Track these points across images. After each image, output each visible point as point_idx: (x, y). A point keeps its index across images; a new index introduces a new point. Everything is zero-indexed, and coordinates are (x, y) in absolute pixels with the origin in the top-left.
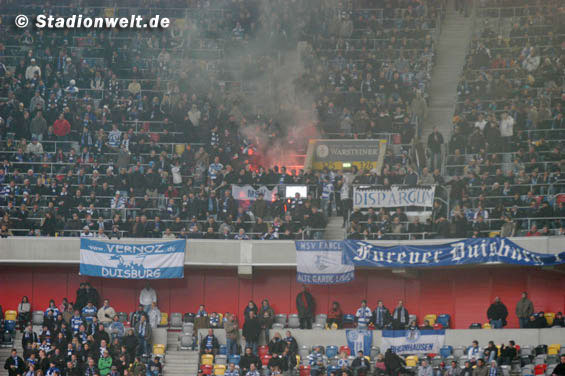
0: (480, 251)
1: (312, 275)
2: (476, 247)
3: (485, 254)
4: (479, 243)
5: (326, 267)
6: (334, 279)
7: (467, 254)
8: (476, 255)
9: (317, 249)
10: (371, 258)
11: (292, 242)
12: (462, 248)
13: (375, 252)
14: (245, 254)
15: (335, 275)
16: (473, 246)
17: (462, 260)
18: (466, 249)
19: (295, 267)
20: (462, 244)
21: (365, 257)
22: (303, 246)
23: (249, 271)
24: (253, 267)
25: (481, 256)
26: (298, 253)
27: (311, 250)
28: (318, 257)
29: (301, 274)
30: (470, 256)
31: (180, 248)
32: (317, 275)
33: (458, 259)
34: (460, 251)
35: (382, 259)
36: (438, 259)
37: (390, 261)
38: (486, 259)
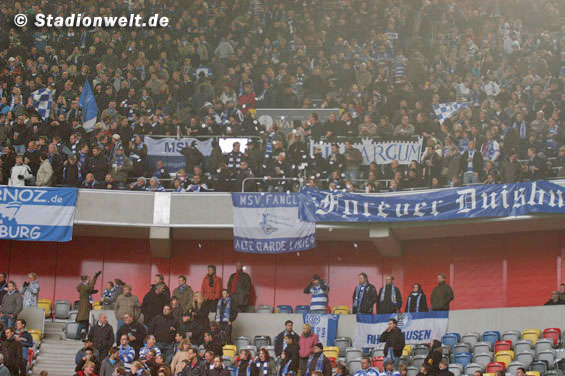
0: (499, 200)
1: (255, 241)
2: (493, 195)
3: (506, 206)
4: (498, 191)
5: (276, 229)
6: (286, 245)
7: (479, 205)
8: (493, 205)
9: (263, 204)
10: (341, 212)
11: (228, 195)
12: (473, 196)
13: (347, 202)
14: (161, 211)
15: (288, 240)
16: (488, 194)
17: (471, 212)
18: (479, 198)
19: (231, 229)
20: (473, 191)
21: (331, 209)
22: (243, 200)
23: (166, 235)
24: (171, 229)
25: (500, 208)
26: (236, 210)
27: (255, 206)
28: (265, 216)
29: (241, 239)
30: (485, 206)
31: (70, 201)
32: (263, 241)
33: (467, 210)
34: (470, 200)
35: (356, 212)
36: (438, 209)
37: (367, 214)
38: (507, 212)
